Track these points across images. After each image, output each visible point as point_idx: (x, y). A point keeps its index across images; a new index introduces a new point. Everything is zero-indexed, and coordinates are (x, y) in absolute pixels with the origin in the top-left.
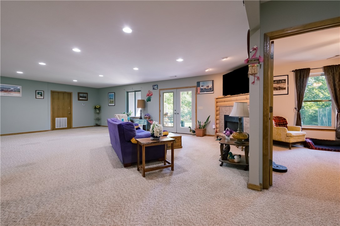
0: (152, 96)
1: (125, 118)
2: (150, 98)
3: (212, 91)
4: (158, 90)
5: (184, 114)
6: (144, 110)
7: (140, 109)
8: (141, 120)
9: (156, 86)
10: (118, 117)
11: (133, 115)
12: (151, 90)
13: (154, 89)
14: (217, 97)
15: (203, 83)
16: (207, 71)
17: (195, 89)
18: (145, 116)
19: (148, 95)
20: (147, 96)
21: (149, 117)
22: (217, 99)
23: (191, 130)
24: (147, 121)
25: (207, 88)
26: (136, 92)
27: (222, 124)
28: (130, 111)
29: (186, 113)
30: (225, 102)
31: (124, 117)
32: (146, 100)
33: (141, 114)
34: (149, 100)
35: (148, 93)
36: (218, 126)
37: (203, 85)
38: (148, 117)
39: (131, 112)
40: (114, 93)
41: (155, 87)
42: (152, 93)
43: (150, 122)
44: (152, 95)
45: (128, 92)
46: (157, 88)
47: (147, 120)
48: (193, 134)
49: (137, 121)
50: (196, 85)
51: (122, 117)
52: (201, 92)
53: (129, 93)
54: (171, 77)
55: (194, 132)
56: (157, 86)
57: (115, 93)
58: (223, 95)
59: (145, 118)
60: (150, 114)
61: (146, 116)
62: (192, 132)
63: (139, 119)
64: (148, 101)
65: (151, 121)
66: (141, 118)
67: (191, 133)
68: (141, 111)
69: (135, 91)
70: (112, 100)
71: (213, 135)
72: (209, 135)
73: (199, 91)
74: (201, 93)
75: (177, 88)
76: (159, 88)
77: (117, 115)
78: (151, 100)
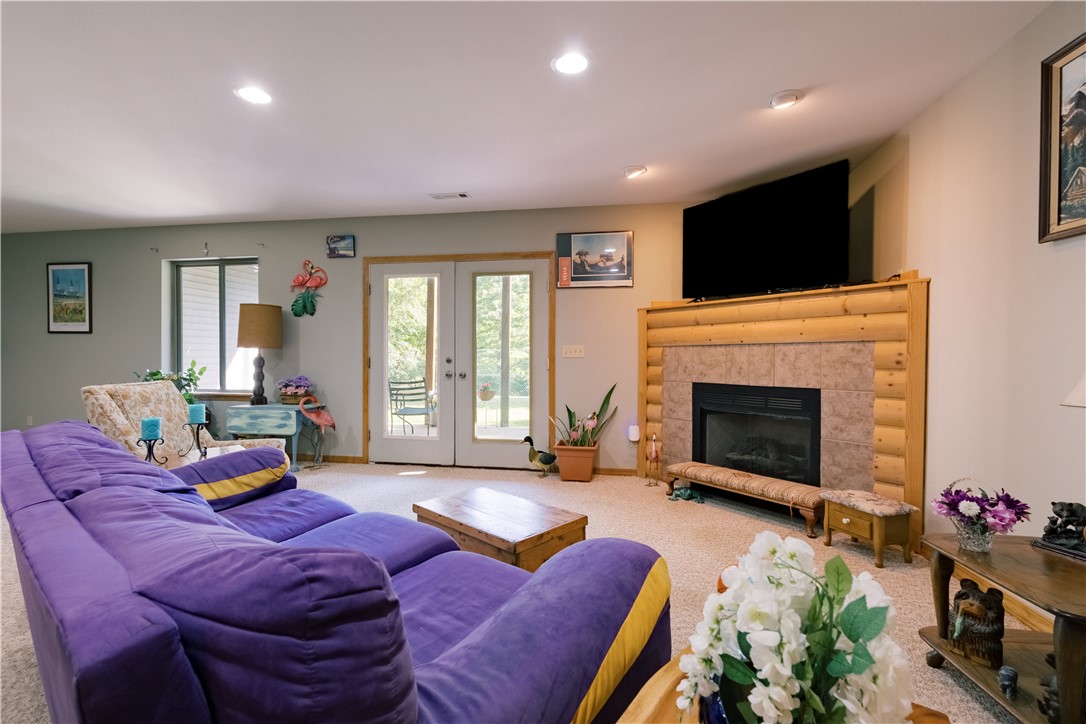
0: (321, 291)
1: (163, 407)
2: (313, 297)
3: (626, 278)
4: (358, 262)
5: (403, 372)
6: (279, 357)
7: (254, 352)
8: (259, 410)
9: (348, 242)
10: (111, 406)
11: (208, 384)
12: (320, 259)
13: (333, 254)
14: (649, 306)
15: (587, 240)
16: (634, 176)
17: (544, 266)
18: (286, 386)
19: (302, 284)
20: (293, 287)
21: (307, 394)
22: (648, 311)
23: (533, 455)
24: (299, 412)
25: (601, 264)
26: (228, 269)
27: (679, 423)
28: (194, 363)
29: (411, 368)
30: (698, 324)
31: (159, 401)
32: (287, 308)
33: (260, 377)
34: (305, 307)
35: (301, 271)
36: (655, 428)
37: (586, 250)
38: (301, 391)
39: (197, 370)
40: (86, 267)
41: (343, 247)
42: (320, 274)
43: (313, 417)
44: (321, 284)
45: (176, 267)
46: (351, 253)
47: (299, 407)
48: (546, 467)
49: (238, 414)
50: (551, 245)
51: (146, 401)
52: (573, 279)
53: (183, 269)
54: (438, 197)
55: (548, 459)
56: (350, 241)
57: (90, 266)
58: (685, 296)
59: (284, 399)
60: (313, 379)
61: (290, 390)
62: (541, 461)
63: (248, 405)
64: (297, 315)
65: (318, 415)
66: (259, 398)
67: (537, 464)
68: (260, 363)
69: (223, 263)
70: (71, 303)
71: (628, 467)
72: (612, 472)
73: (565, 276)
74: (574, 284)
75: (457, 258)
76: (362, 252)
77: (101, 391)
78: (319, 308)
